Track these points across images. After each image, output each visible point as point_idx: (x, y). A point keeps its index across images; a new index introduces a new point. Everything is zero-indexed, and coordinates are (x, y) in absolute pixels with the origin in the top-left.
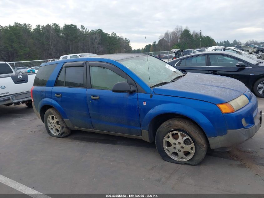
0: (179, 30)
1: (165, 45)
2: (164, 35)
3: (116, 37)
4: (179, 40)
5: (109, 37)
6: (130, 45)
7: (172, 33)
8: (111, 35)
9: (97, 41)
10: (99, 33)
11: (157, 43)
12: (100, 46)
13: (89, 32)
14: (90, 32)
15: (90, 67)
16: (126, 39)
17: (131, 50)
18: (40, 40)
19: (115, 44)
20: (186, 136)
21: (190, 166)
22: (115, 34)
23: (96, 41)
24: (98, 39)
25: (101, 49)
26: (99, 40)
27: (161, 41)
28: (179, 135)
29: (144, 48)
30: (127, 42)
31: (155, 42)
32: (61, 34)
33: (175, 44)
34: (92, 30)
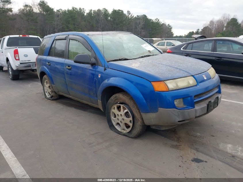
0: (226, 18)
1: (208, 33)
2: (208, 23)
3: (159, 23)
4: (224, 29)
5: (153, 22)
6: (172, 31)
7: (218, 21)
8: (154, 21)
9: (141, 25)
10: (143, 18)
11: (200, 30)
12: (143, 31)
13: (134, 17)
14: (136, 17)
15: (70, 40)
16: (169, 25)
17: (173, 36)
18: (91, 23)
19: (157, 29)
20: (126, 109)
21: (128, 138)
22: (158, 21)
23: (139, 26)
24: (142, 23)
25: (143, 33)
26: (143, 25)
27: (205, 29)
28: (122, 107)
29: (186, 35)
30: (169, 28)
31: (199, 29)
32: (109, 18)
33: (219, 32)
34: (138, 16)
